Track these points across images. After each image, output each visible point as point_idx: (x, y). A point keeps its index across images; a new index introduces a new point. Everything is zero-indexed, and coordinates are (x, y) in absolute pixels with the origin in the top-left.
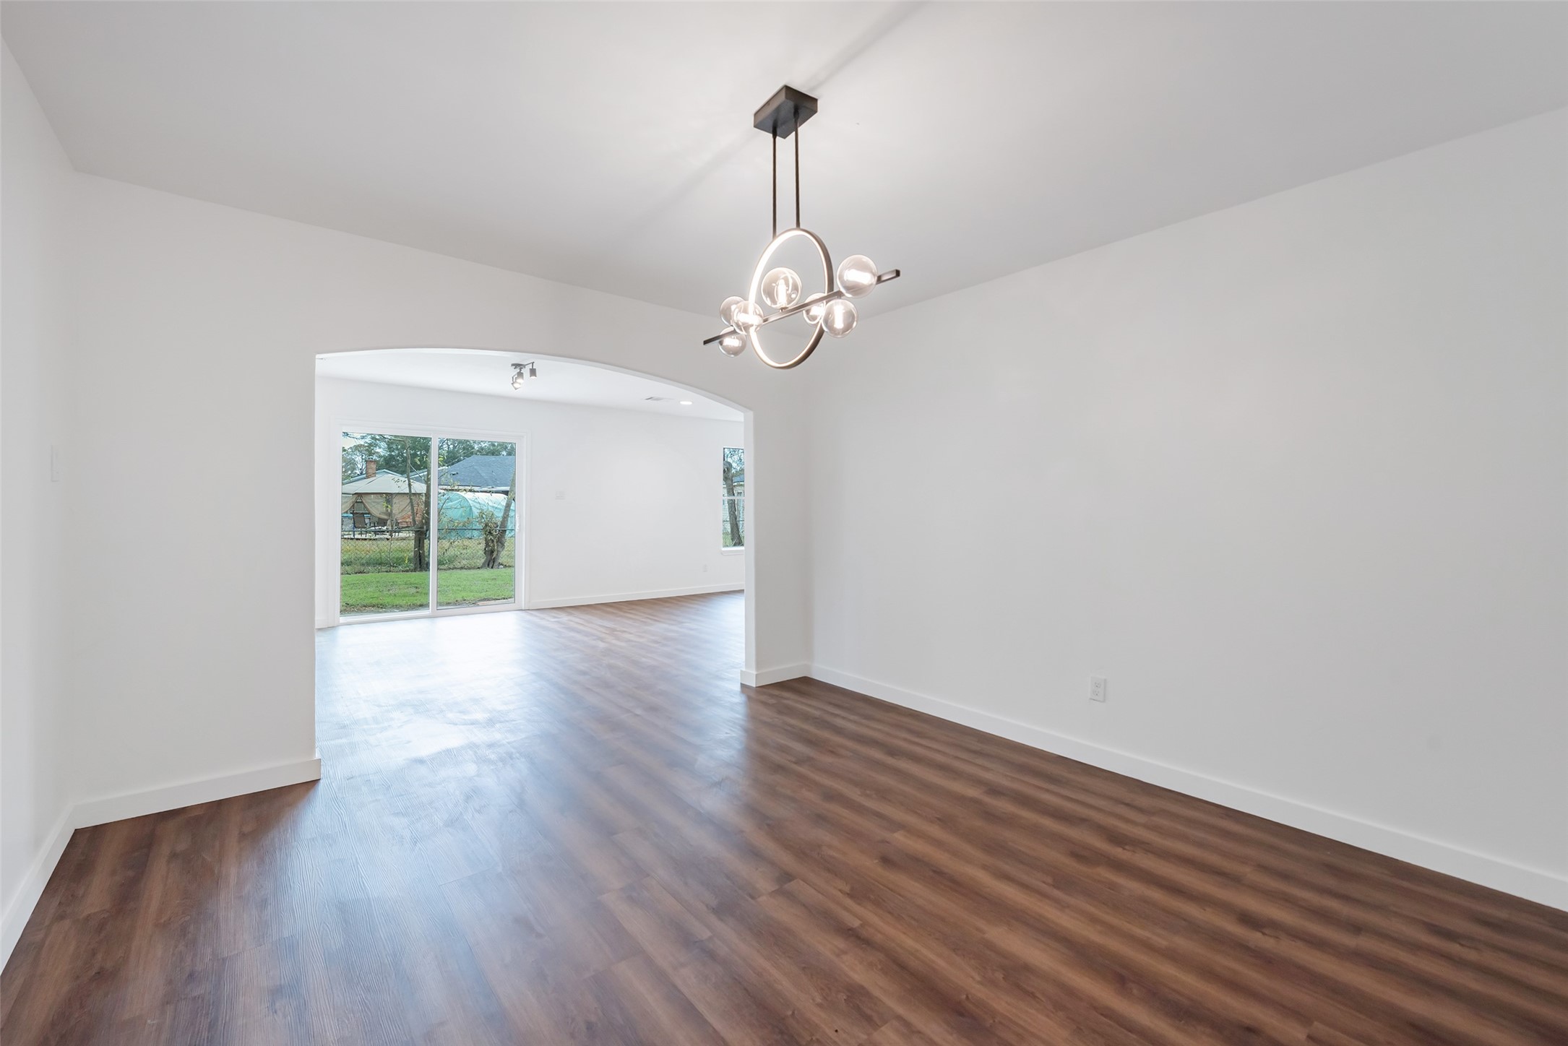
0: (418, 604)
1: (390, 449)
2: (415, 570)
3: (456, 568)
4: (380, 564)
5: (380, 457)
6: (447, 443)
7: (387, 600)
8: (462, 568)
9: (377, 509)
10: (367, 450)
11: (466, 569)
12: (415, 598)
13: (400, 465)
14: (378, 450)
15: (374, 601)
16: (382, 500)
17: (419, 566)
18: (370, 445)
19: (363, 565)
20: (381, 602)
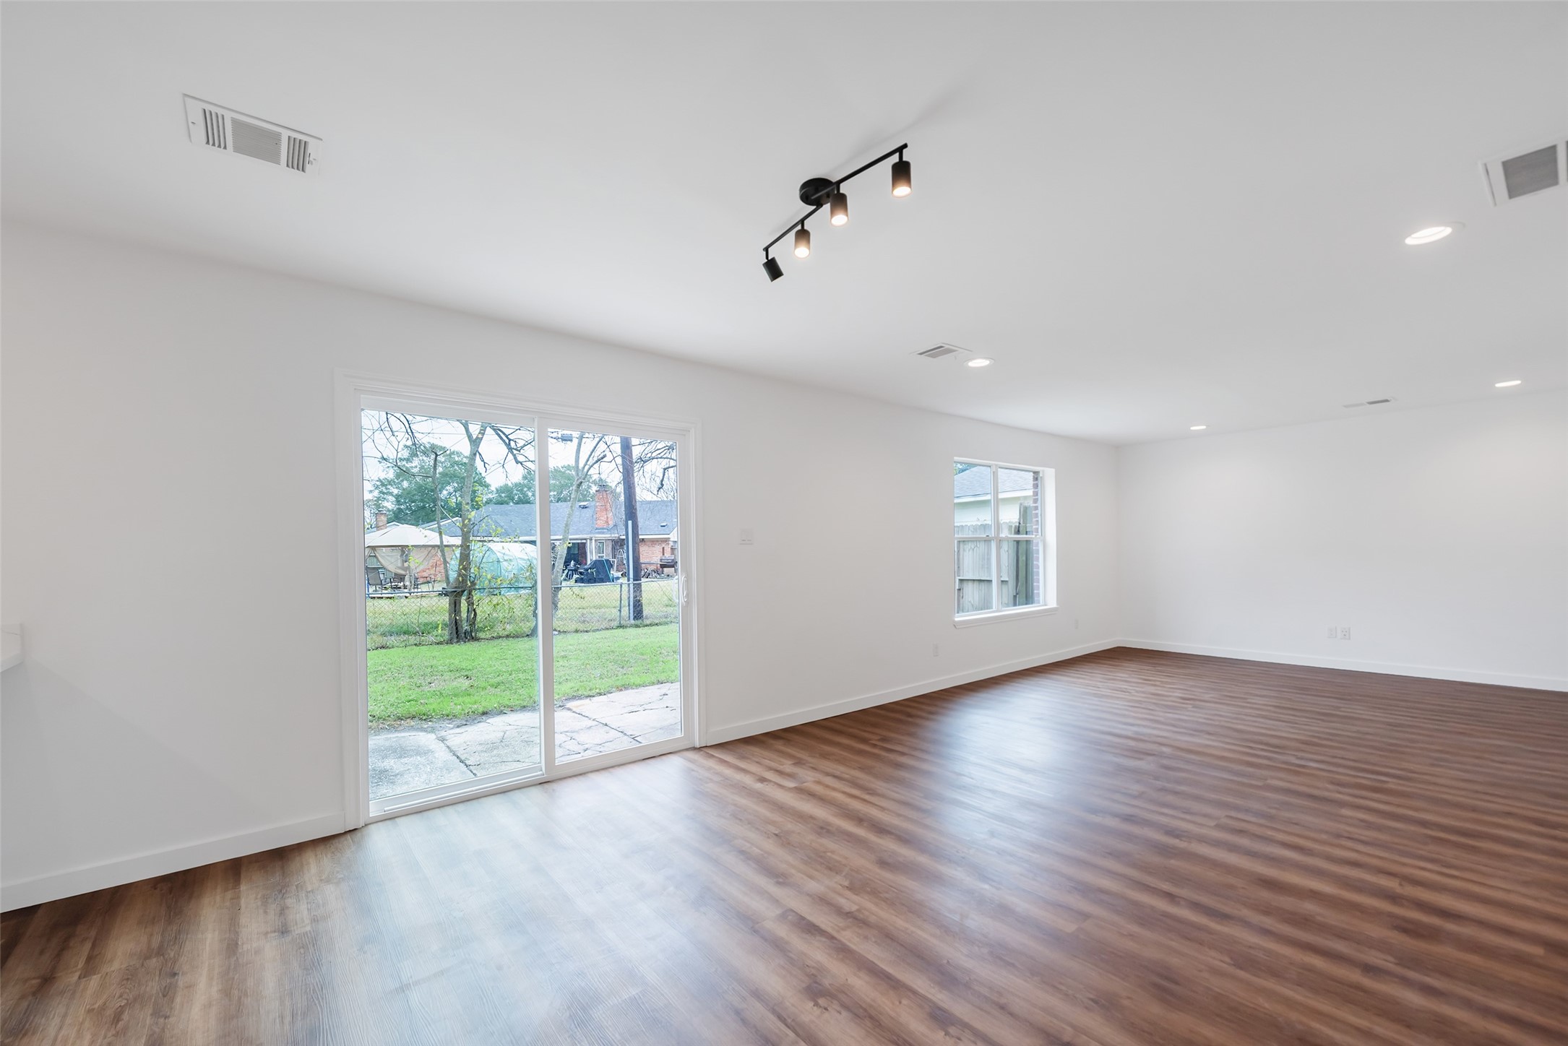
0: (481, 710)
1: (398, 502)
2: (450, 642)
3: (500, 637)
4: (405, 633)
5: (389, 511)
6: (455, 495)
7: (433, 705)
8: (508, 636)
9: (391, 563)
10: (375, 504)
11: (513, 637)
12: (473, 699)
13: (409, 518)
14: (385, 504)
15: (414, 709)
16: (397, 554)
17: (455, 636)
18: (378, 499)
19: (384, 634)
20: (423, 709)
